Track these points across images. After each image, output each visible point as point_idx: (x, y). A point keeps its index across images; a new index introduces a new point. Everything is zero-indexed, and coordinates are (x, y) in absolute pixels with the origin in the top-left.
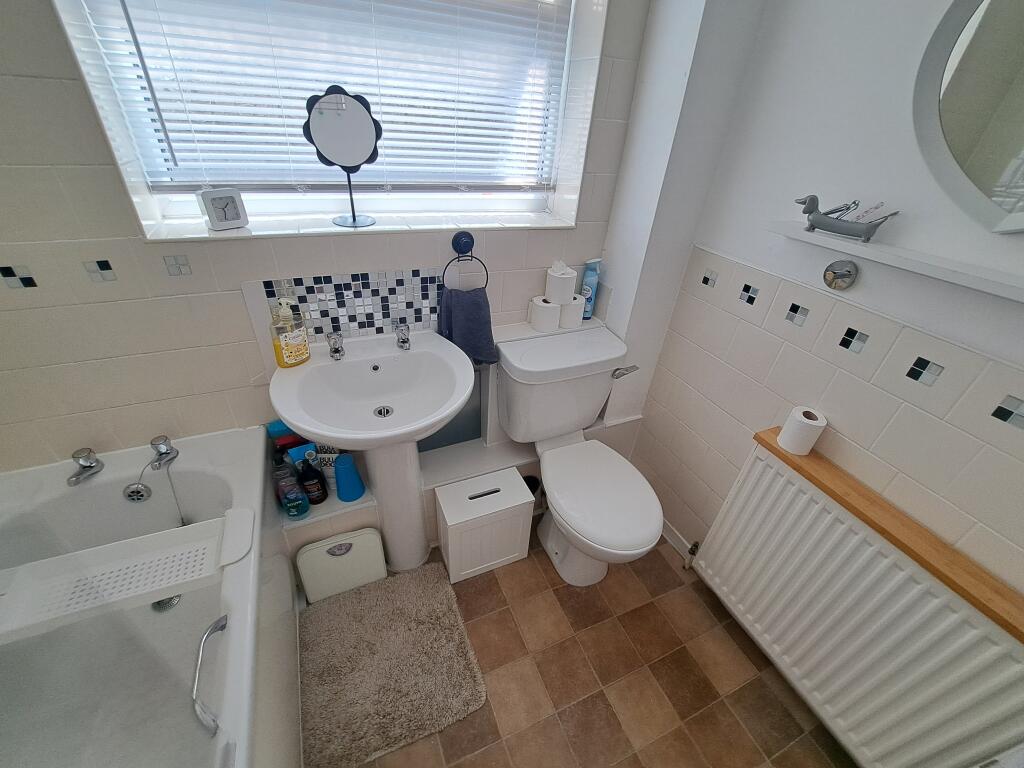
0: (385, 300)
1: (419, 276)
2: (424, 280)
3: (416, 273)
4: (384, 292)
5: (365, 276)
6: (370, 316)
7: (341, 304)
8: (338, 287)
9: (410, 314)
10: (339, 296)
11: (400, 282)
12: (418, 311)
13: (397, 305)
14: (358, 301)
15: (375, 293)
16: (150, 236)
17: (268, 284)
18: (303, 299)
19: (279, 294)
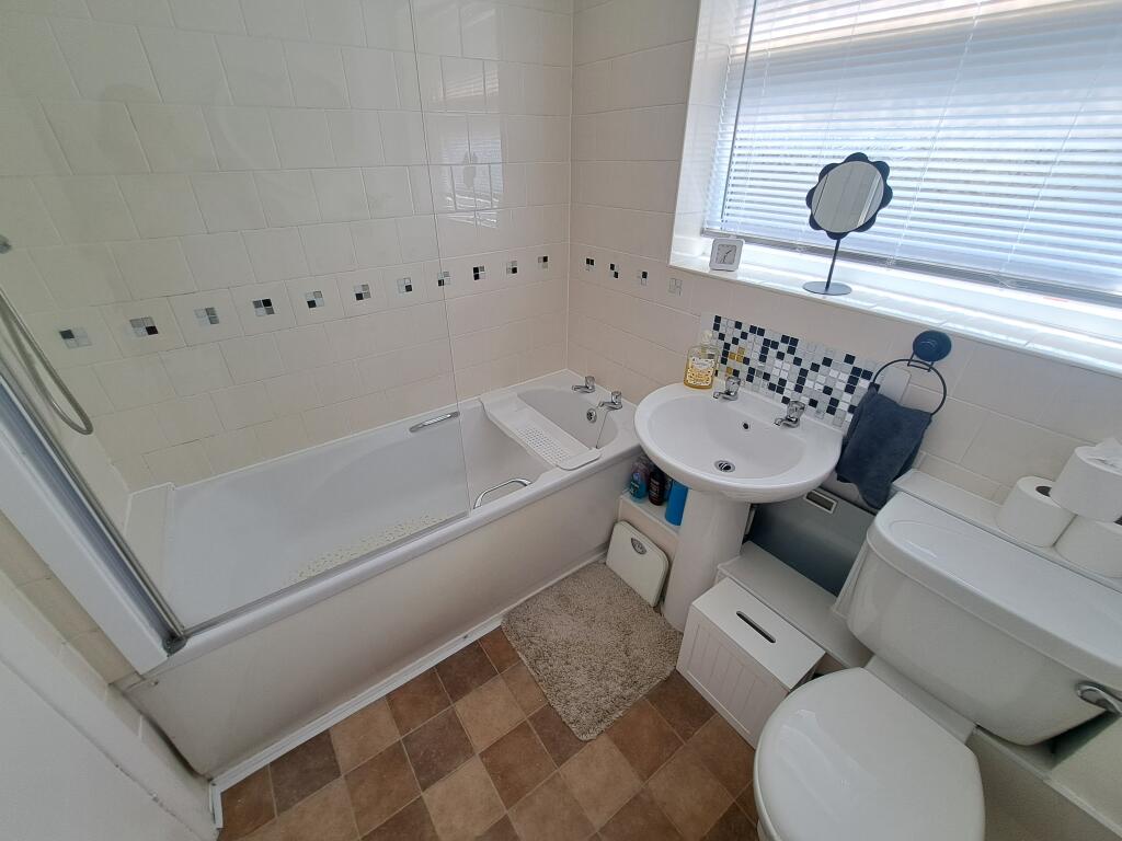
0: (804, 372)
1: (852, 363)
2: (856, 371)
3: (849, 359)
4: (806, 365)
5: (795, 342)
6: (782, 382)
7: (763, 359)
8: (766, 342)
9: (824, 401)
10: (765, 350)
11: (827, 362)
12: (834, 402)
13: (814, 384)
14: (778, 363)
15: (797, 361)
16: (672, 263)
17: (718, 319)
18: (735, 341)
19: (722, 330)
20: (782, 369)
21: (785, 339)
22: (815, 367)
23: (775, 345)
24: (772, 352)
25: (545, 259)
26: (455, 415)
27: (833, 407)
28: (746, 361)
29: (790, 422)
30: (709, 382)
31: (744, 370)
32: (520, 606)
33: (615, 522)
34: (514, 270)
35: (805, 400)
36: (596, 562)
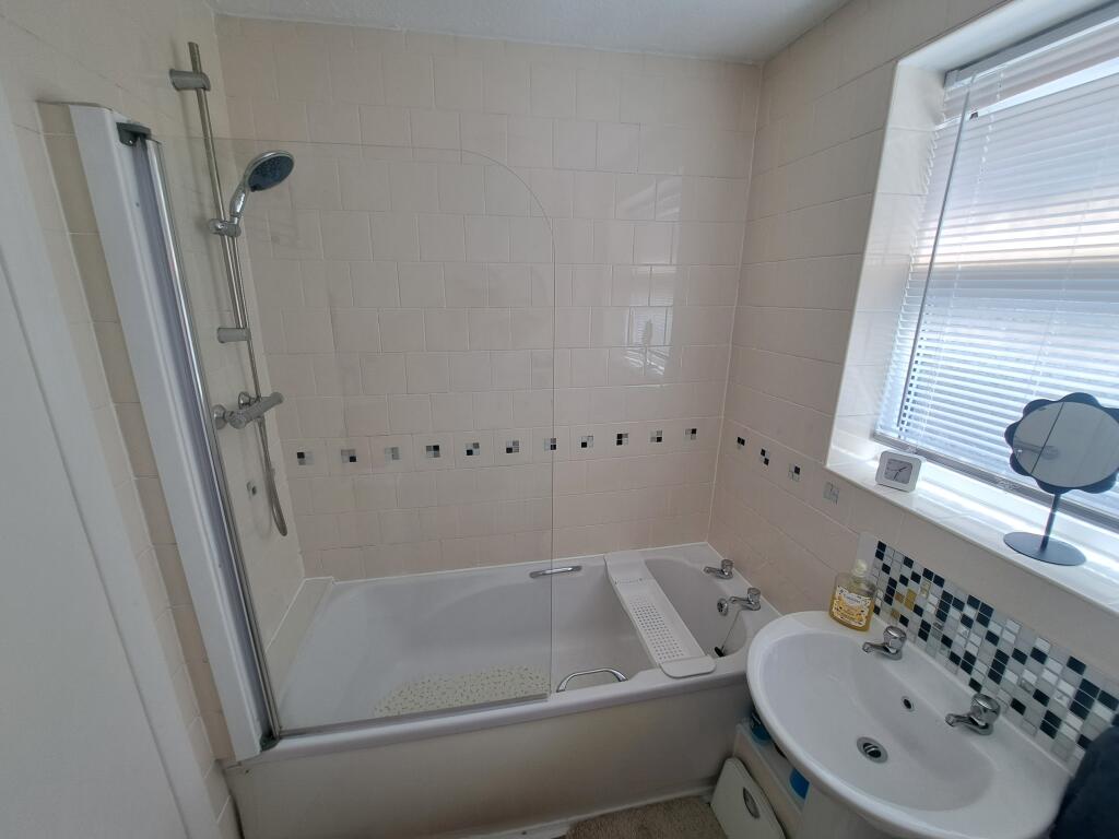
1: (1080, 672)
2: (1088, 687)
3: (1076, 665)
4: (1005, 648)
5: (987, 610)
6: (970, 657)
7: (941, 616)
8: (946, 596)
9: (1036, 710)
10: (944, 606)
11: (1039, 656)
12: (1053, 719)
13: (1019, 680)
14: (964, 629)
15: (993, 638)
16: (829, 466)
17: (882, 546)
18: (904, 580)
19: (886, 560)
20: (969, 641)
21: (973, 602)
22: (1019, 656)
23: (959, 605)
24: (954, 613)
25: (694, 431)
26: (577, 569)
27: (1050, 725)
28: (918, 611)
29: (974, 723)
30: (863, 623)
31: (915, 621)
32: (594, 819)
33: (728, 755)
34: (659, 440)
35: (1003, 698)
36: (699, 797)
